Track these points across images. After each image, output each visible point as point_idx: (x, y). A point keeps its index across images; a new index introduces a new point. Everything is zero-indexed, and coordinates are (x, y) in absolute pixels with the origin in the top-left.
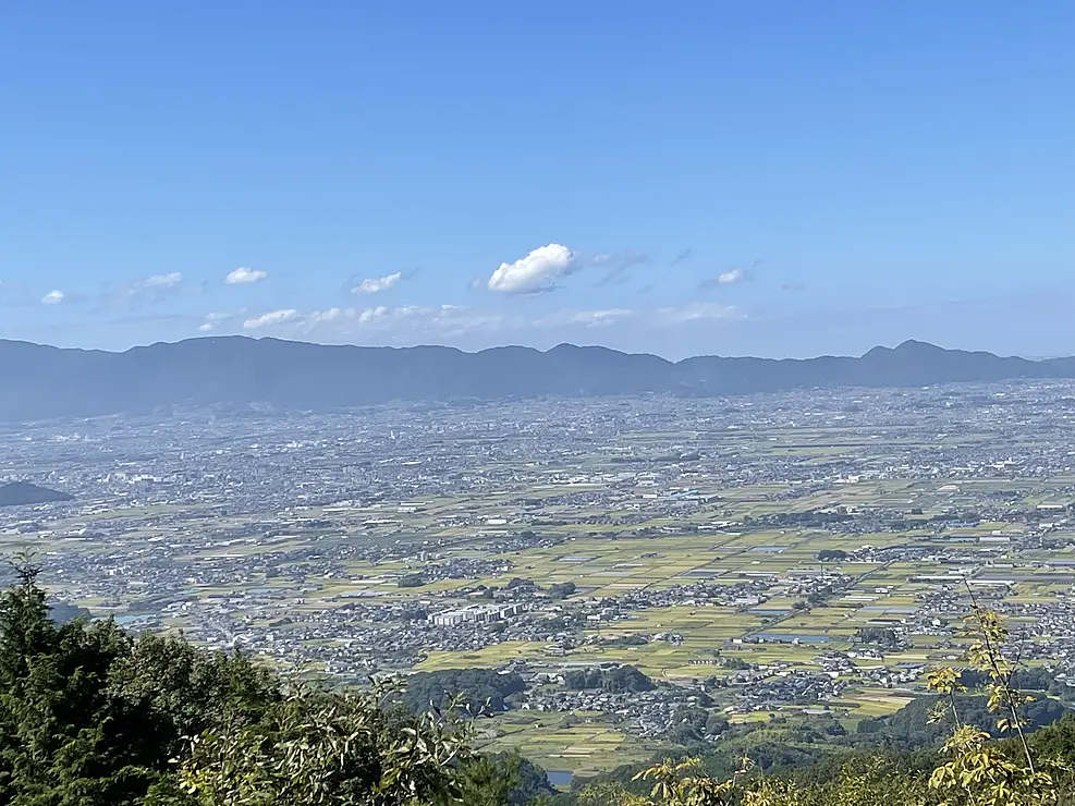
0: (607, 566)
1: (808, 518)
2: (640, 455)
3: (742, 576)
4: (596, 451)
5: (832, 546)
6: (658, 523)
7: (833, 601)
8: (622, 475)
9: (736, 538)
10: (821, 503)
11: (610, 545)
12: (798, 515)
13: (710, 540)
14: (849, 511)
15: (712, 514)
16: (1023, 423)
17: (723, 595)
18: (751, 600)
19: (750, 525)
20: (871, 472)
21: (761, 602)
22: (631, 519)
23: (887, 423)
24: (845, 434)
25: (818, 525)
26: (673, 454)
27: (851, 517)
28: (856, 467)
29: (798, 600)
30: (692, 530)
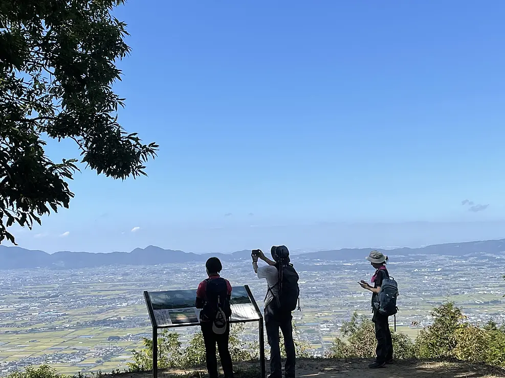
0: (13, 347)
1: (104, 322)
2: (32, 295)
3: (74, 349)
4: (12, 294)
5: (114, 334)
6: (38, 326)
7: (113, 359)
8: (23, 305)
9: (73, 332)
10: (110, 315)
11: (16, 336)
12: (101, 321)
13: (62, 333)
14: (122, 318)
15: (63, 321)
16: (193, 280)
17: (65, 358)
18: (78, 360)
19: (79, 326)
20: (132, 302)
21: (82, 361)
22: (25, 324)
23: (140, 280)
24: (122, 285)
25: (109, 325)
26: (47, 295)
27: (123, 321)
28: (126, 299)
29: (98, 359)
30: (53, 329)
